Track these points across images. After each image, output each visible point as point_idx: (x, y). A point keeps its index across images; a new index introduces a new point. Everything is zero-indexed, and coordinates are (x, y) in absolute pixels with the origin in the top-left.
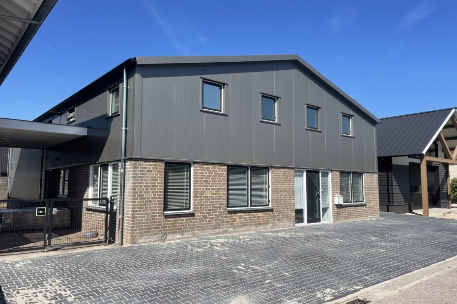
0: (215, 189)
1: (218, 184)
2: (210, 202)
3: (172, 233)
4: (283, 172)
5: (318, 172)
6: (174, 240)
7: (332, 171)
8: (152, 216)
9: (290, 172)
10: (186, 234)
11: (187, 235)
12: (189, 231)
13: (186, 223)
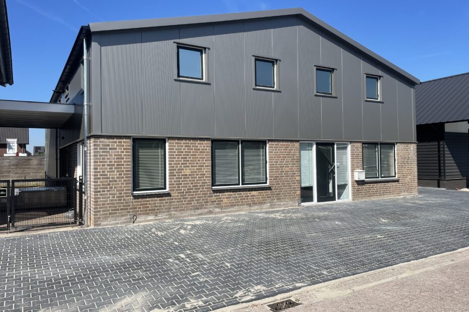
0: (196, 166)
1: (199, 161)
2: (190, 181)
3: (143, 214)
4: (284, 145)
5: (332, 144)
6: (145, 221)
7: (351, 142)
8: (118, 197)
9: (295, 145)
10: (160, 215)
11: (162, 216)
12: (164, 212)
13: (160, 203)
